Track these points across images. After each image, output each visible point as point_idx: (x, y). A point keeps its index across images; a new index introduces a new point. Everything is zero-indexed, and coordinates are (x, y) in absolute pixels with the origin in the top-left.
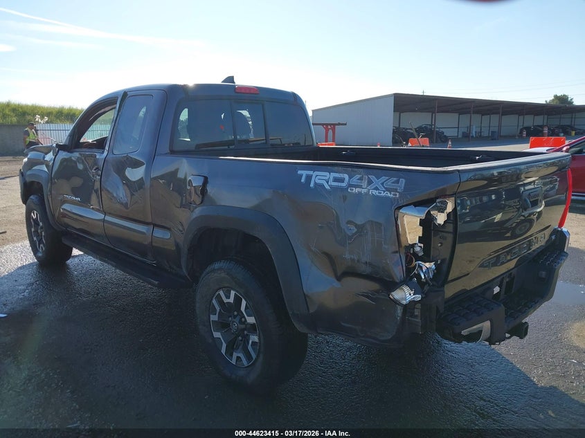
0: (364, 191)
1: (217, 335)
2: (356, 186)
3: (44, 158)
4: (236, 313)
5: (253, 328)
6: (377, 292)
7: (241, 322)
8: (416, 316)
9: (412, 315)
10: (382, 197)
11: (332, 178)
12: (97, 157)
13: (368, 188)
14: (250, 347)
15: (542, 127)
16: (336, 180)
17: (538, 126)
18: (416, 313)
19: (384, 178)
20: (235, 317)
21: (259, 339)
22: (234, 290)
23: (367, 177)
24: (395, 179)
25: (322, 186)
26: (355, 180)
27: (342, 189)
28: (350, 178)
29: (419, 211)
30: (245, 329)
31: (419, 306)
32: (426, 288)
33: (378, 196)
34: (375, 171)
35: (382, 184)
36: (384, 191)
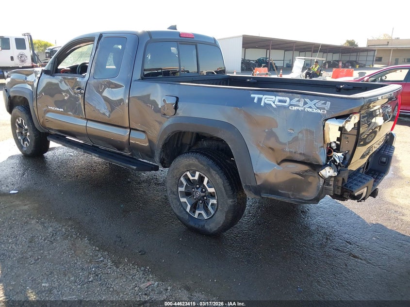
0: (300, 109)
1: (183, 200)
2: (295, 106)
3: (26, 79)
4: (198, 186)
5: (212, 195)
6: (306, 171)
7: (202, 191)
8: (331, 185)
9: (328, 184)
10: (315, 113)
11: (277, 100)
12: (78, 80)
13: (305, 106)
14: (209, 207)
15: (338, 61)
16: (280, 101)
17: (335, 61)
18: (331, 184)
19: (315, 101)
20: (197, 188)
21: (218, 202)
22: (198, 171)
23: (303, 100)
24: (324, 102)
25: (270, 105)
26: (294, 101)
27: (284, 107)
28: (291, 100)
29: (340, 122)
30: (205, 196)
31: (333, 179)
32: (339, 168)
33: (311, 112)
34: (309, 96)
35: (315, 104)
36: (316, 109)
